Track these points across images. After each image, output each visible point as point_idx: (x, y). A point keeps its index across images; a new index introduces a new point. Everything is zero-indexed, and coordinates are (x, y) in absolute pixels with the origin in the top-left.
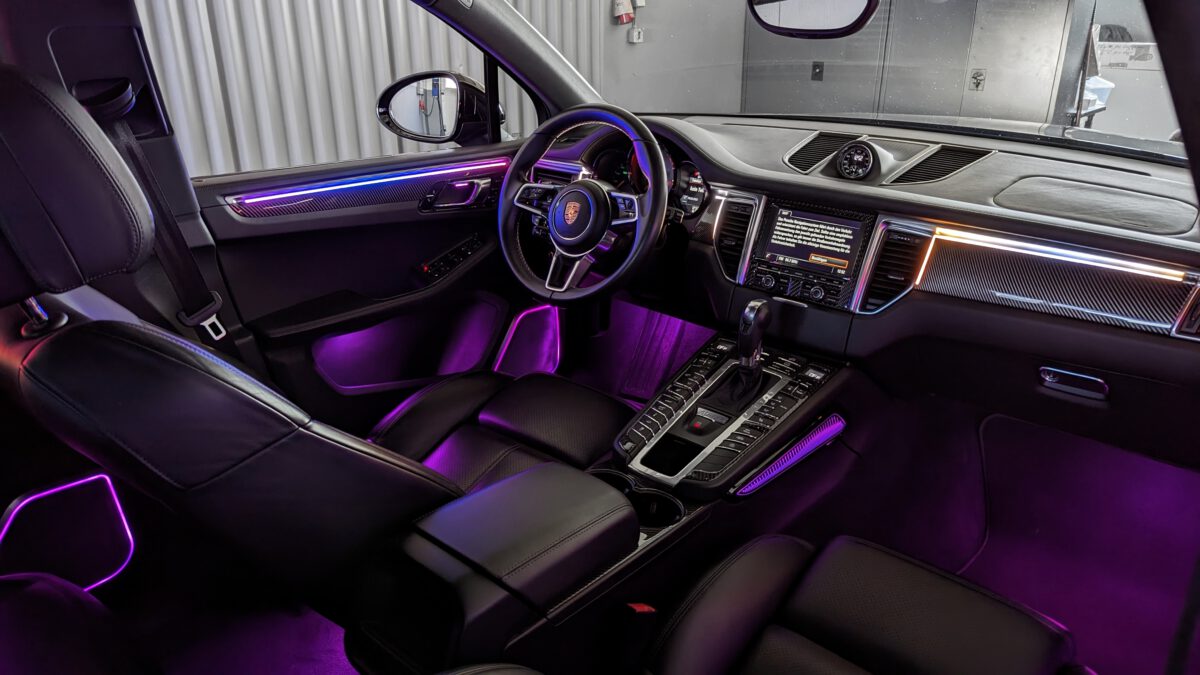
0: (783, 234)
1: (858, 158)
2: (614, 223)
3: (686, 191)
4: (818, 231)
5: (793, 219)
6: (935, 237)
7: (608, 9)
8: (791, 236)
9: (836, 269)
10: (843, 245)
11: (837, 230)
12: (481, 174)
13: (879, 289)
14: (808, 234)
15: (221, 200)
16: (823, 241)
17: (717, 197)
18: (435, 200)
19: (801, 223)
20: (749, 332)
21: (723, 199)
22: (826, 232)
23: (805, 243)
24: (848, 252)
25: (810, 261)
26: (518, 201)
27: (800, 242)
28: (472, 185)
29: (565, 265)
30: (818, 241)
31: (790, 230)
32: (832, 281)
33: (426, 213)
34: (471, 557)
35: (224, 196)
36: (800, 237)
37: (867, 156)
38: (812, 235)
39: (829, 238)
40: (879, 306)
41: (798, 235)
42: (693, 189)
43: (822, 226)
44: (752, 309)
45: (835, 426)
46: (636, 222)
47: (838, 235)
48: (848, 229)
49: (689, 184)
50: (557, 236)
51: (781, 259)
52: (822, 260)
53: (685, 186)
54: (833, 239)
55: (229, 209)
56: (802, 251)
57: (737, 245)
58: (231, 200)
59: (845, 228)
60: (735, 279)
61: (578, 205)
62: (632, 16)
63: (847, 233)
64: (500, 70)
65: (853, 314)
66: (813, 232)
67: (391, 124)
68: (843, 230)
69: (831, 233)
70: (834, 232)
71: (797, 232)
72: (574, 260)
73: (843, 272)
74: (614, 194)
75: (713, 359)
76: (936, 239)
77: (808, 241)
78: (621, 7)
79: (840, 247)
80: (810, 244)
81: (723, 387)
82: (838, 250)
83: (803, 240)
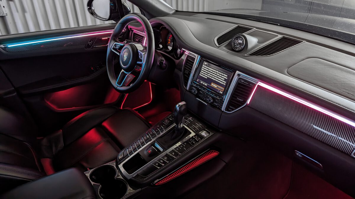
0: (204, 72)
4: (216, 73)
5: (208, 67)
8: (206, 73)
9: (219, 91)
10: (223, 81)
11: (222, 74)
13: (233, 103)
14: (212, 74)
16: (217, 78)
17: (185, 53)
19: (210, 69)
21: (187, 54)
22: (218, 74)
23: (210, 77)
24: (225, 84)
25: (211, 85)
27: (209, 77)
30: (215, 77)
31: (206, 71)
32: (216, 96)
33: (89, 49)
36: (209, 75)
38: (213, 75)
39: (219, 77)
40: (233, 110)
41: (209, 74)
45: (214, 154)
47: (222, 76)
48: (226, 74)
51: (202, 83)
52: (215, 86)
54: (220, 78)
56: (209, 81)
59: (225, 74)
60: (186, 87)
63: (226, 76)
65: (222, 111)
66: (213, 73)
68: (224, 75)
69: (220, 75)
70: (221, 75)
71: (209, 72)
73: (222, 93)
76: (258, 85)
77: (211, 77)
79: (222, 82)
80: (212, 78)
82: (221, 83)
83: (210, 76)
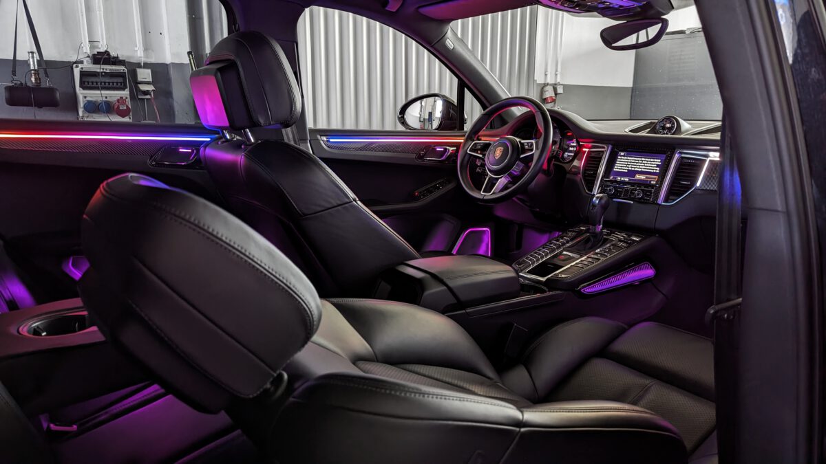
0: (621, 165)
1: (668, 125)
2: (522, 156)
3: (567, 150)
4: (641, 162)
5: (627, 157)
6: (708, 160)
7: (539, 95)
8: (625, 166)
9: (650, 181)
10: (655, 168)
12: (451, 145)
13: (674, 191)
14: (635, 164)
15: (319, 137)
16: (644, 167)
17: (584, 149)
18: (425, 155)
19: (631, 158)
20: (595, 210)
21: (587, 150)
22: (646, 162)
23: (633, 169)
24: (658, 171)
25: (636, 178)
26: (470, 151)
27: (630, 169)
28: (446, 149)
29: (492, 183)
30: (641, 167)
31: (625, 163)
32: (647, 188)
33: (419, 162)
34: (430, 271)
35: (321, 136)
37: (674, 124)
39: (647, 165)
40: (674, 200)
41: (629, 165)
42: (571, 149)
43: (643, 159)
44: (597, 198)
45: (647, 272)
46: (533, 154)
47: (653, 163)
48: (659, 159)
49: (569, 146)
50: (489, 165)
51: (619, 178)
52: (642, 177)
53: (566, 147)
54: (649, 165)
55: (322, 142)
56: (631, 173)
57: (594, 174)
58: (324, 138)
59: (657, 159)
60: (592, 191)
61: (502, 148)
62: (554, 98)
63: (658, 161)
64: (466, 89)
65: (660, 205)
66: (638, 163)
67: (404, 123)
68: (655, 160)
69: (649, 162)
70: (651, 161)
71: (629, 163)
72: (497, 179)
73: (655, 183)
74: (523, 141)
75: (575, 232)
76: (710, 161)
78: (547, 93)
79: (653, 169)
80: (636, 169)
81: (580, 244)
82: (652, 171)
83: (632, 167)
